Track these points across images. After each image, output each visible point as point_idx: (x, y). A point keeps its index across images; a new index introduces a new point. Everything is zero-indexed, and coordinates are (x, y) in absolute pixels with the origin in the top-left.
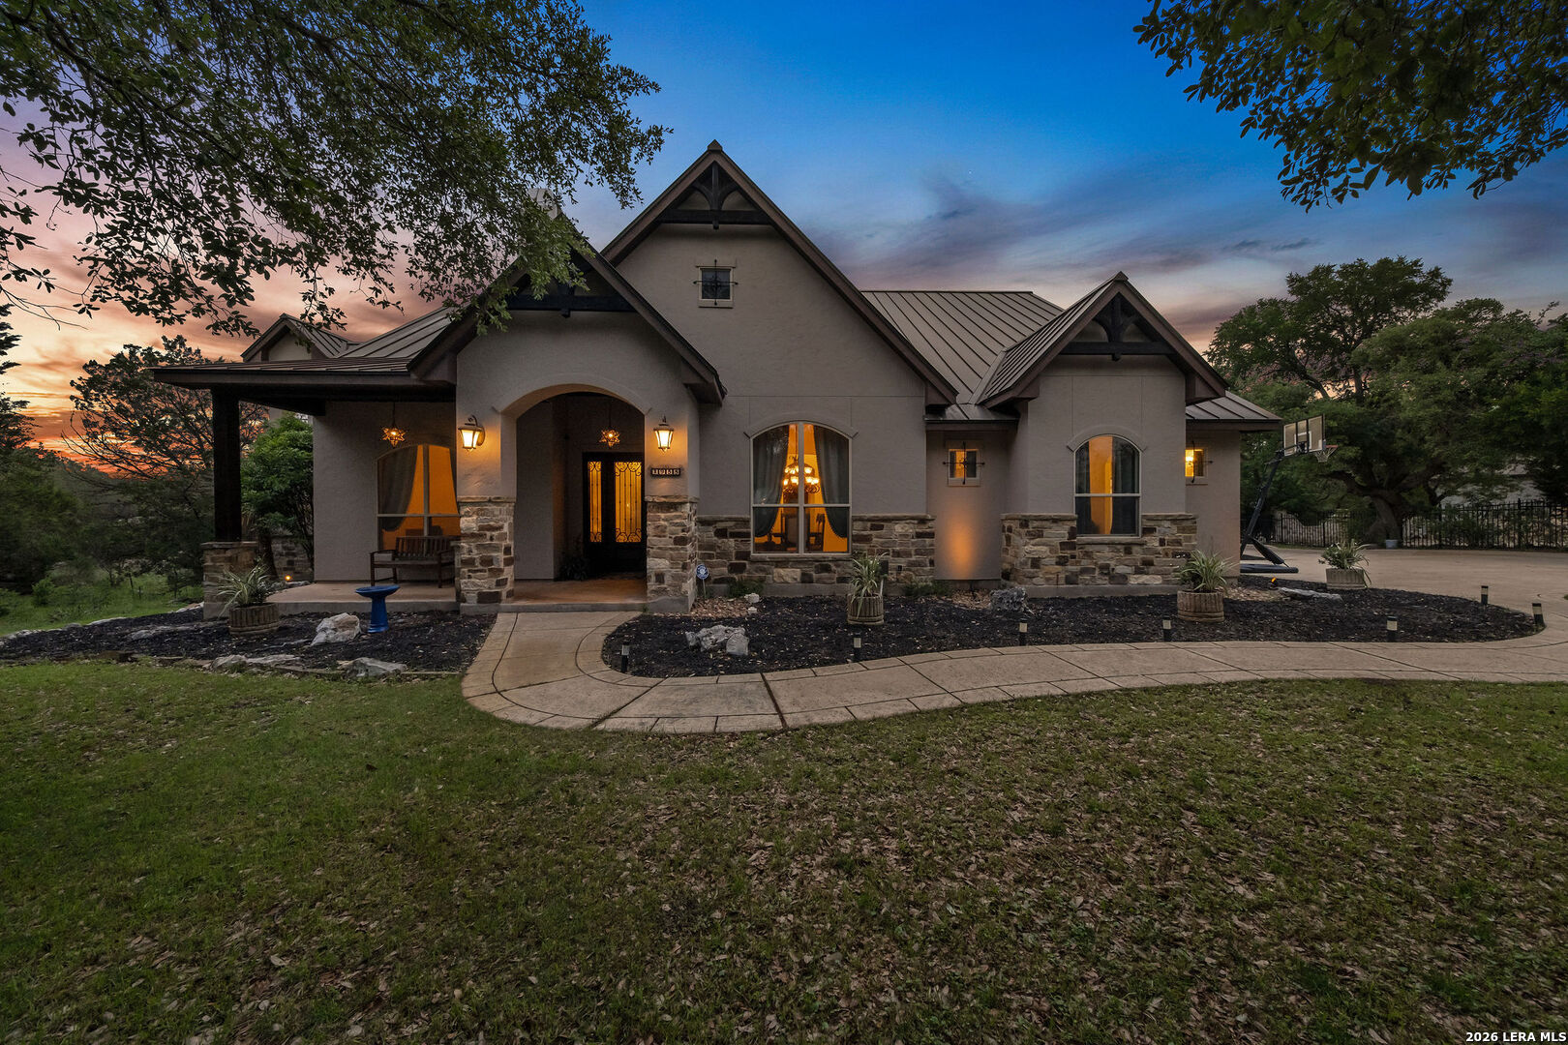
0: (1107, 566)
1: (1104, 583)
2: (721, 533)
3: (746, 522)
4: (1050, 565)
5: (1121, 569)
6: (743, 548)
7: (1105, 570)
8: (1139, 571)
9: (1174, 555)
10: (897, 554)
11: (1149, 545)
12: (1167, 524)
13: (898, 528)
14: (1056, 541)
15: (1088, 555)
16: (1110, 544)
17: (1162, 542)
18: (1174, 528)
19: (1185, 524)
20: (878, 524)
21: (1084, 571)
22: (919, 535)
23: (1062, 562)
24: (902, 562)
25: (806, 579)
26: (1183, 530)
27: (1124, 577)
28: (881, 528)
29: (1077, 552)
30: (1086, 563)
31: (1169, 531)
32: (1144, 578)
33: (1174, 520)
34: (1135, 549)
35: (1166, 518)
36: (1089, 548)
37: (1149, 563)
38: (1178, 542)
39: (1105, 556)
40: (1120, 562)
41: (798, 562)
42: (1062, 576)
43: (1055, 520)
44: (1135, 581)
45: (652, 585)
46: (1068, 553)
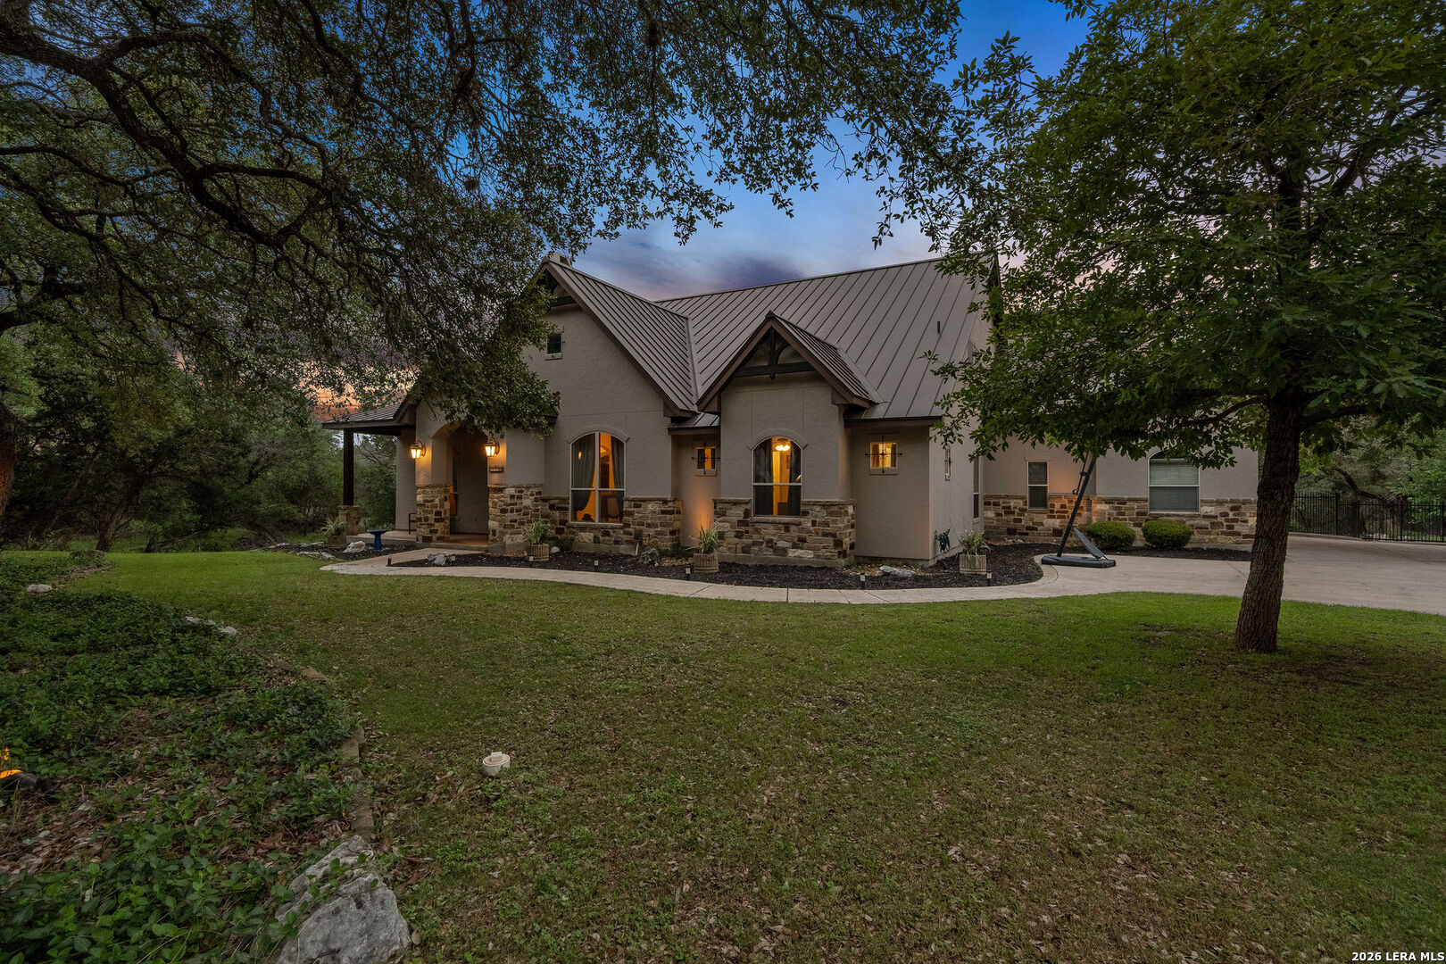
0: (770, 541)
1: (770, 554)
2: (552, 507)
3: (565, 500)
4: (731, 538)
5: (781, 544)
6: (563, 517)
7: (770, 543)
8: (795, 546)
9: (825, 535)
10: (649, 526)
11: (803, 526)
12: (818, 509)
13: (650, 507)
14: (735, 519)
15: (757, 531)
16: (773, 523)
17: (814, 523)
18: (824, 513)
19: (832, 509)
20: (638, 503)
21: (755, 543)
22: (663, 512)
23: (739, 535)
24: (652, 531)
25: (596, 540)
26: (831, 514)
27: (784, 551)
28: (639, 506)
29: (750, 529)
30: (756, 537)
31: (819, 514)
32: (799, 552)
33: (824, 505)
34: (793, 528)
35: (815, 504)
36: (757, 526)
37: (803, 540)
38: (827, 524)
39: (770, 532)
40: (781, 538)
41: (593, 528)
42: (739, 546)
43: (735, 503)
44: (793, 554)
45: (491, 537)
46: (743, 529)
